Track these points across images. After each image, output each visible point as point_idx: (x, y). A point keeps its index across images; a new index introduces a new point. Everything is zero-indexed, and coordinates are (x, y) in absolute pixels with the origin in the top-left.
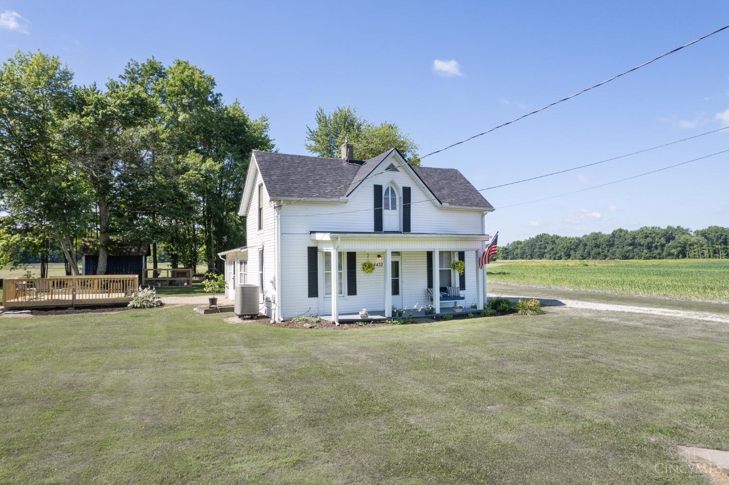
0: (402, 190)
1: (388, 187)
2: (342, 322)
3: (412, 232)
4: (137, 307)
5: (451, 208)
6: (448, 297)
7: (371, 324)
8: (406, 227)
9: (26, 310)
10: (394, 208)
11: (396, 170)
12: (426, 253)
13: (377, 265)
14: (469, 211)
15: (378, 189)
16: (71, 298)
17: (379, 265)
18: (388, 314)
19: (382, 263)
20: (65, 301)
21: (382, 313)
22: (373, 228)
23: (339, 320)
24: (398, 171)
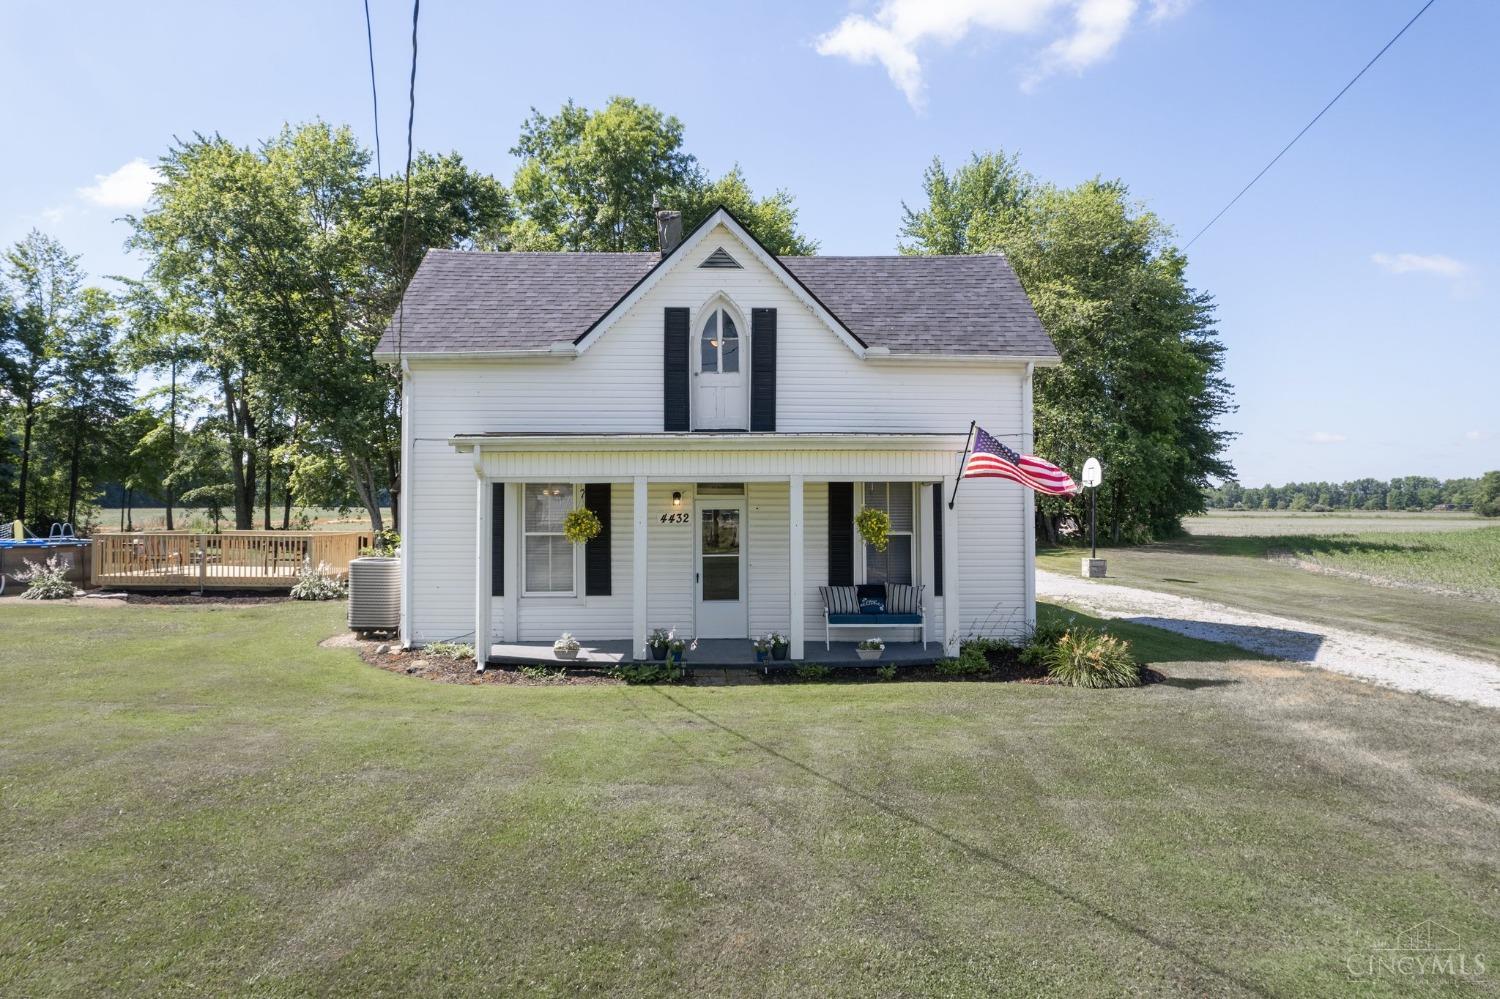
0: (749, 318)
1: (715, 313)
2: (494, 664)
3: (778, 429)
4: (300, 598)
5: (896, 360)
6: (881, 613)
7: (560, 676)
8: (763, 415)
9: (121, 591)
10: (731, 365)
11: (732, 264)
12: (826, 488)
13: (672, 519)
14: (964, 367)
15: (676, 321)
16: (198, 574)
17: (676, 518)
18: (640, 652)
19: (687, 515)
20: (188, 578)
21: (625, 645)
22: (662, 421)
23: (490, 658)
24: (739, 267)
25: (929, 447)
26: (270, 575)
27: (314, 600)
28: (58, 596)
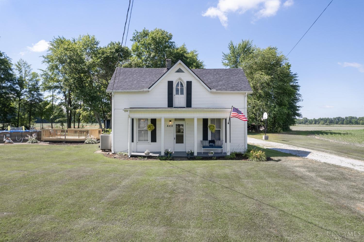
0: (186, 83)
1: (179, 82)
2: (132, 156)
3: (192, 107)
4: (87, 143)
5: (217, 92)
6: (214, 146)
7: (146, 158)
8: (189, 104)
9: (48, 142)
10: (182, 93)
11: (182, 71)
12: (202, 119)
13: (169, 126)
14: (232, 93)
15: (170, 84)
16: (64, 138)
17: (170, 126)
18: (163, 154)
19: (172, 125)
20: (62, 139)
21: (160, 153)
22: (167, 105)
23: (131, 155)
24: (184, 72)
25: (224, 111)
26: (80, 138)
27: (90, 144)
28: (34, 143)
